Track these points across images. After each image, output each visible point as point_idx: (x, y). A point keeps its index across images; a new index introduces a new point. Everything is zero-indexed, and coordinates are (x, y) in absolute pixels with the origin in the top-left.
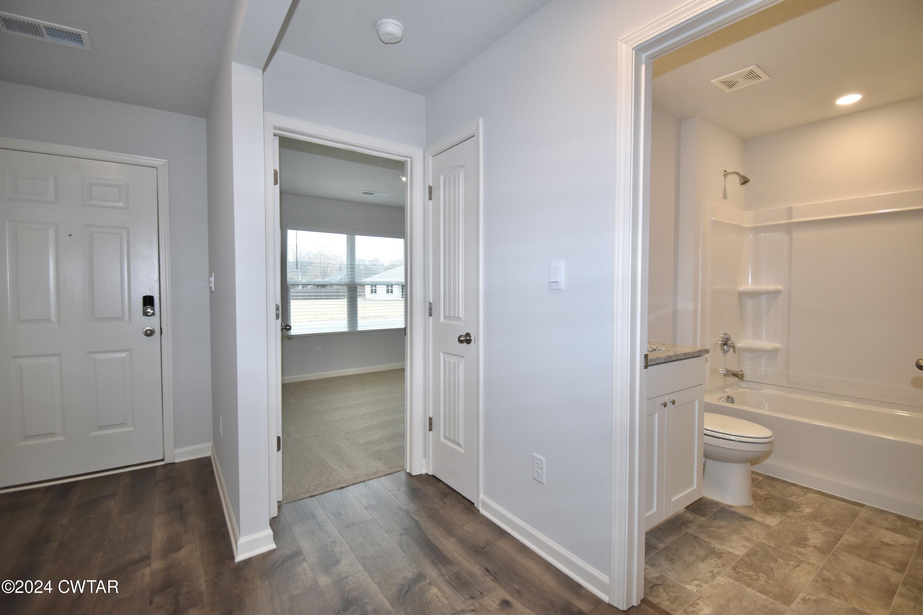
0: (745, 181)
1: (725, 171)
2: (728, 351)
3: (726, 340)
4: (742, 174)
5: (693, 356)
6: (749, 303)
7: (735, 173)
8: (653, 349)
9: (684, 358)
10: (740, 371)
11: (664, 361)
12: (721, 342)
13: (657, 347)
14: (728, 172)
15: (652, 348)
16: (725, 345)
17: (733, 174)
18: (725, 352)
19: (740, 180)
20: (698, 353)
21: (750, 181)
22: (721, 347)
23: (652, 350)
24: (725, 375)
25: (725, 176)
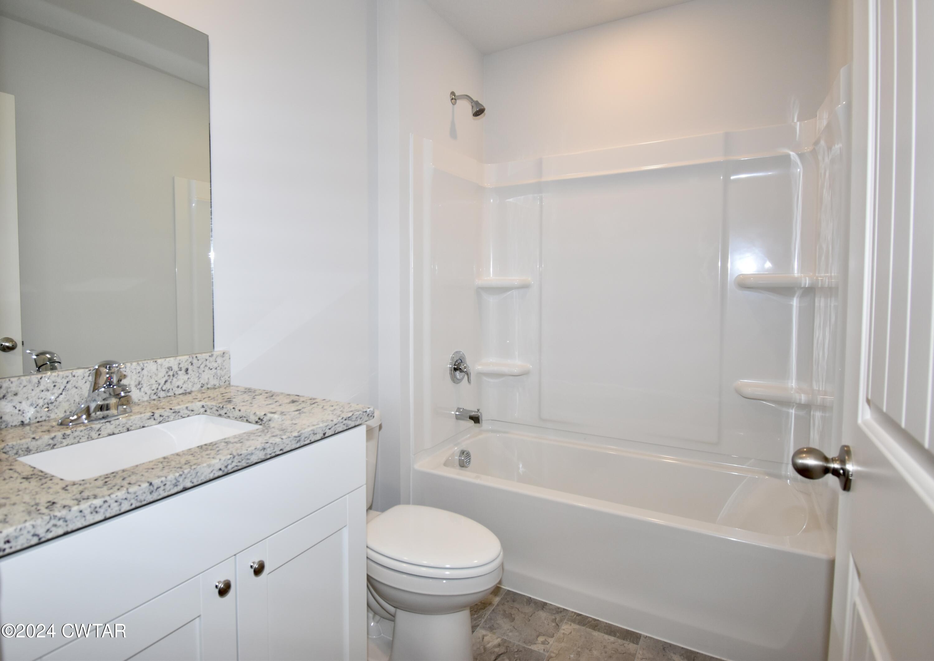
0: (479, 112)
1: (453, 93)
2: (460, 381)
3: (458, 362)
4: (475, 99)
5: (326, 435)
6: (492, 300)
7: (467, 98)
8: (258, 418)
9: (298, 445)
10: (477, 411)
11: (220, 473)
12: (451, 366)
13: (265, 415)
14: (457, 94)
15: (256, 416)
16: (455, 369)
17: (464, 98)
18: (455, 380)
19: (473, 107)
20: (341, 425)
21: (485, 112)
22: (451, 374)
23: (257, 420)
24: (458, 418)
25: (452, 100)
